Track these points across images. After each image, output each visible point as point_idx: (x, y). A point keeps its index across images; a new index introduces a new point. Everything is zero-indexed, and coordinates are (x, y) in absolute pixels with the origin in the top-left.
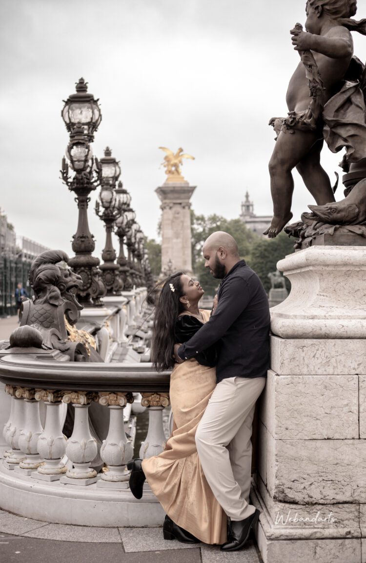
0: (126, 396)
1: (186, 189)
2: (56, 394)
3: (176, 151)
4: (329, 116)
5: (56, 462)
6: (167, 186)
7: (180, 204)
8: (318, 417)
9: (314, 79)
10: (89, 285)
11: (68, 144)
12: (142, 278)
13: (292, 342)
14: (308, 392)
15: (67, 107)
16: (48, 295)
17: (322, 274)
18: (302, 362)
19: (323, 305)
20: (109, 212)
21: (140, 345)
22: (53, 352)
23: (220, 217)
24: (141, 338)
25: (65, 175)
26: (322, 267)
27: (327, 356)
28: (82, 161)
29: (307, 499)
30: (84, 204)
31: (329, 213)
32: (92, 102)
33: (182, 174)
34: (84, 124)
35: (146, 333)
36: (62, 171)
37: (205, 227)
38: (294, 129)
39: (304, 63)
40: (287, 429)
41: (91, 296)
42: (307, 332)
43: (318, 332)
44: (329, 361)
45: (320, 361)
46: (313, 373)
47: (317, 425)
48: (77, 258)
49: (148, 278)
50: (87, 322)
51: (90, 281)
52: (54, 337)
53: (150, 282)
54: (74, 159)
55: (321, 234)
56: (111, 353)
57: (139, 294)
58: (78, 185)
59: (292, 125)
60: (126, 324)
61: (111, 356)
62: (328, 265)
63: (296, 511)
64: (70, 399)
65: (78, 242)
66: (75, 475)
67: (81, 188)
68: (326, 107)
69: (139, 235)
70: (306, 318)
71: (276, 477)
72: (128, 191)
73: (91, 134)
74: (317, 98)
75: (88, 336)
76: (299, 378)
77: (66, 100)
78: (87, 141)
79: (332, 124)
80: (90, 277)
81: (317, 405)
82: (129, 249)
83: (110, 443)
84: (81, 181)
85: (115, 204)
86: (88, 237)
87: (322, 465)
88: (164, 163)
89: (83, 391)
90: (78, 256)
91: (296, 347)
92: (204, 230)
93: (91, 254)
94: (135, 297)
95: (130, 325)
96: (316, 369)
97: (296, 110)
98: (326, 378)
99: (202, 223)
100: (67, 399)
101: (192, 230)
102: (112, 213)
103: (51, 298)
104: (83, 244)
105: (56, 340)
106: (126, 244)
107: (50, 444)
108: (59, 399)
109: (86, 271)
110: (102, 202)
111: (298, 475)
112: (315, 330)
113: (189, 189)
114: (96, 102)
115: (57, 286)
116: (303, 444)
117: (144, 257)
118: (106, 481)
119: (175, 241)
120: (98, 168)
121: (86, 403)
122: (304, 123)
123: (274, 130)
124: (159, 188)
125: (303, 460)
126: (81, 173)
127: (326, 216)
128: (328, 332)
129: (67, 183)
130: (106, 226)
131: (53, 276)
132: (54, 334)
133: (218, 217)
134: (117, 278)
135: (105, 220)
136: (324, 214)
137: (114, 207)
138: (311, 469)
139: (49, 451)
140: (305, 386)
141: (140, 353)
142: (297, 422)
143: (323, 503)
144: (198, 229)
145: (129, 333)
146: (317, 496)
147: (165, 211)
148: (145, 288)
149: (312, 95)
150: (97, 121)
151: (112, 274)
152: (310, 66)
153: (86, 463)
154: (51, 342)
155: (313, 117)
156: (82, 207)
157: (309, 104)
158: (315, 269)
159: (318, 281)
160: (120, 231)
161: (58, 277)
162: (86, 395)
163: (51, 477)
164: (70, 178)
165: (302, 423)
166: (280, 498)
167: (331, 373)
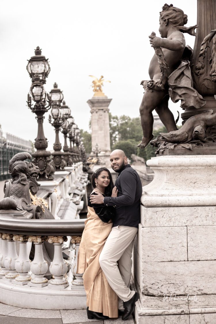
0: (63, 238)
1: (106, 100)
2: (24, 237)
3: (99, 78)
4: (171, 83)
5: (25, 275)
6: (94, 99)
7: (102, 110)
8: (165, 250)
9: (162, 63)
10: (45, 168)
11: (31, 86)
12: (79, 156)
13: (150, 210)
14: (159, 236)
15: (30, 64)
16: (20, 179)
17: (167, 171)
18: (156, 220)
19: (168, 188)
20: (57, 121)
21: (77, 200)
22: (23, 212)
23: (127, 117)
24: (78, 195)
25: (29, 103)
26: (167, 167)
27: (170, 217)
28: (39, 96)
29: (160, 294)
30: (41, 120)
31: (171, 137)
32: (44, 60)
33: (103, 92)
34: (40, 74)
35: (81, 191)
36: (28, 101)
37: (118, 123)
38: (153, 90)
39: (157, 54)
40: (148, 256)
41: (46, 174)
42: (159, 204)
43: (165, 204)
44: (171, 219)
45: (166, 219)
46: (162, 226)
47: (165, 254)
48: (38, 152)
49: (83, 156)
50: (44, 189)
51: (45, 165)
52: (24, 203)
53: (84, 159)
54: (35, 95)
55: (168, 148)
56: (59, 205)
57: (77, 167)
58: (37, 110)
59: (151, 87)
60: (69, 186)
61: (60, 207)
62: (170, 167)
63: (154, 300)
64: (32, 240)
65: (38, 143)
66: (36, 281)
67: (39, 111)
68: (170, 77)
69: (77, 131)
70: (158, 196)
71: (143, 282)
72: (69, 107)
73: (44, 80)
74: (164, 73)
75: (43, 201)
76: (155, 229)
77: (29, 60)
78: (42, 84)
79: (173, 87)
80: (45, 163)
81: (165, 243)
82: (71, 141)
83: (55, 264)
84: (39, 107)
85: (60, 117)
86: (43, 140)
87: (168, 275)
88: (92, 85)
89: (39, 236)
90: (38, 151)
91: (153, 212)
92: (118, 125)
93: (46, 149)
94: (75, 170)
95: (71, 187)
96: (164, 223)
97: (153, 79)
98: (169, 228)
99: (116, 120)
100: (30, 240)
101: (110, 125)
102: (59, 122)
103: (22, 180)
104: (41, 143)
105: (25, 204)
106: (68, 137)
107: (22, 265)
108: (26, 240)
109: (43, 159)
110: (53, 116)
111: (154, 281)
112: (163, 202)
113: (108, 100)
114: (46, 60)
115: (25, 173)
116: (157, 264)
117: (80, 143)
118: (53, 284)
119: (100, 132)
120: (49, 100)
121: (41, 242)
122: (157, 87)
123: (143, 88)
124: (89, 100)
125: (157, 273)
126: (39, 103)
127: (170, 139)
128: (170, 204)
129: (31, 108)
130: (55, 129)
131: (23, 167)
132: (23, 201)
133: (126, 117)
134: (63, 160)
135: (55, 126)
136: (169, 138)
137: (60, 118)
138: (162, 277)
139: (21, 269)
140: (158, 233)
141: (77, 204)
142: (154, 253)
143: (169, 295)
144: (114, 124)
145: (71, 192)
146: (165, 292)
147: (93, 114)
148: (81, 163)
149: (161, 72)
150: (48, 71)
151: (60, 158)
152: (160, 56)
153: (42, 275)
154: (22, 206)
155: (163, 84)
156: (40, 122)
157: (160, 76)
158: (164, 169)
159: (166, 175)
160: (65, 131)
161: (25, 168)
162: (41, 238)
163: (23, 283)
164: (32, 105)
165: (156, 253)
166: (145, 293)
167: (172, 226)
